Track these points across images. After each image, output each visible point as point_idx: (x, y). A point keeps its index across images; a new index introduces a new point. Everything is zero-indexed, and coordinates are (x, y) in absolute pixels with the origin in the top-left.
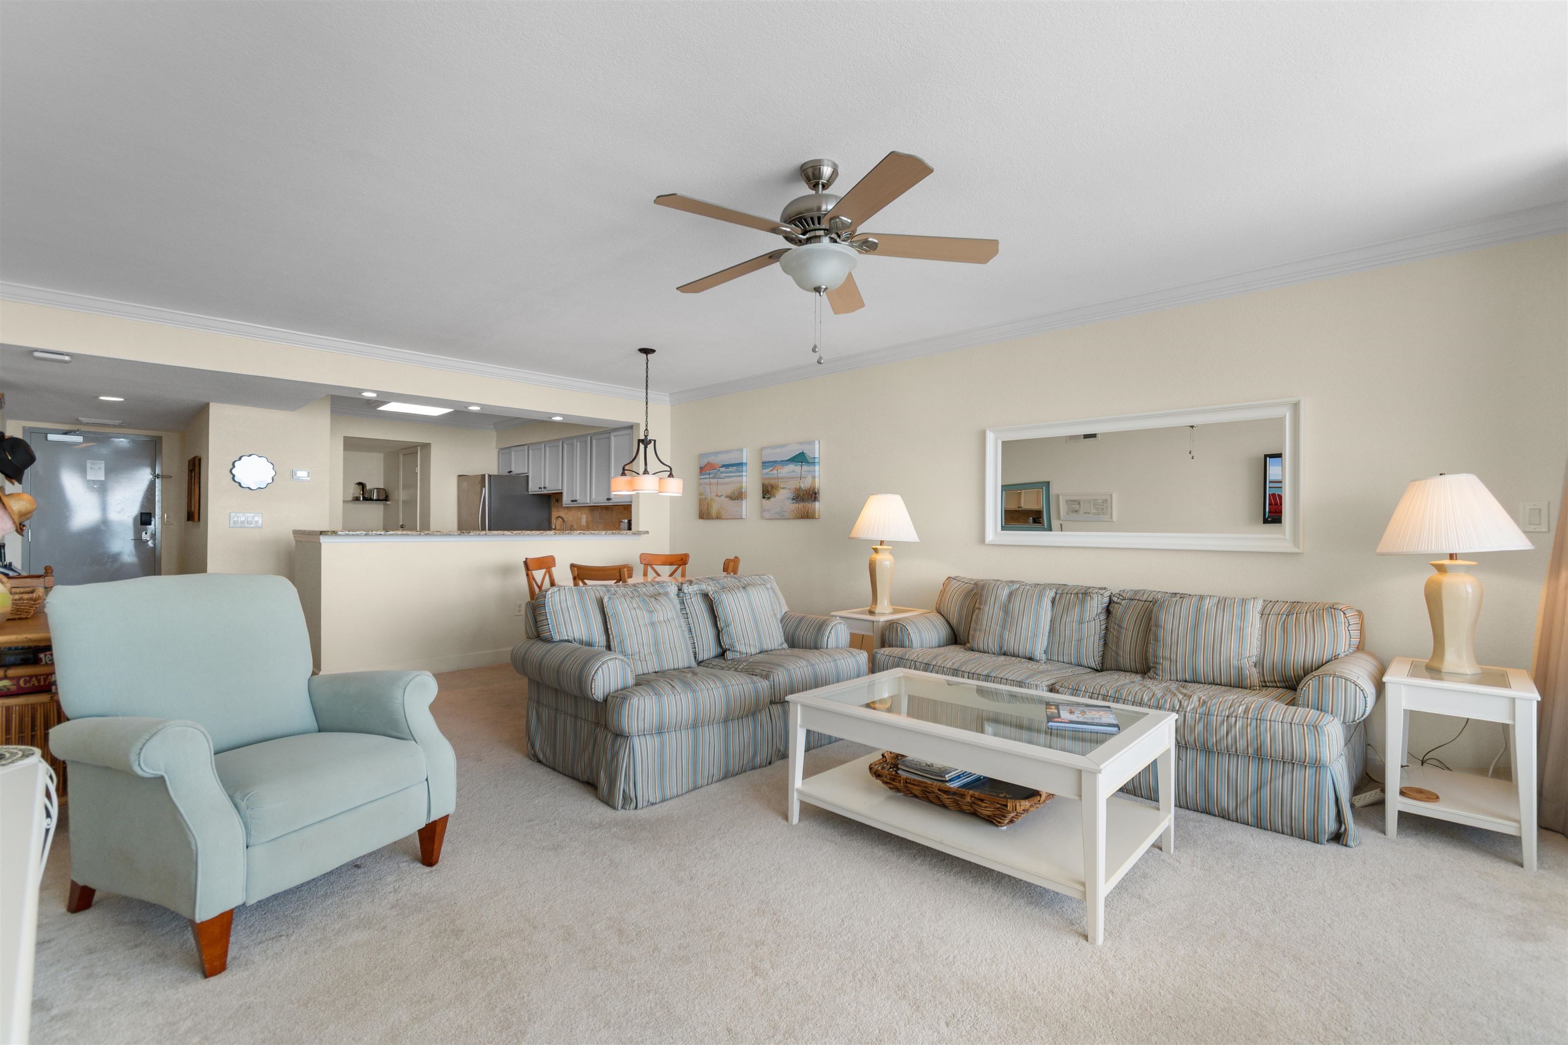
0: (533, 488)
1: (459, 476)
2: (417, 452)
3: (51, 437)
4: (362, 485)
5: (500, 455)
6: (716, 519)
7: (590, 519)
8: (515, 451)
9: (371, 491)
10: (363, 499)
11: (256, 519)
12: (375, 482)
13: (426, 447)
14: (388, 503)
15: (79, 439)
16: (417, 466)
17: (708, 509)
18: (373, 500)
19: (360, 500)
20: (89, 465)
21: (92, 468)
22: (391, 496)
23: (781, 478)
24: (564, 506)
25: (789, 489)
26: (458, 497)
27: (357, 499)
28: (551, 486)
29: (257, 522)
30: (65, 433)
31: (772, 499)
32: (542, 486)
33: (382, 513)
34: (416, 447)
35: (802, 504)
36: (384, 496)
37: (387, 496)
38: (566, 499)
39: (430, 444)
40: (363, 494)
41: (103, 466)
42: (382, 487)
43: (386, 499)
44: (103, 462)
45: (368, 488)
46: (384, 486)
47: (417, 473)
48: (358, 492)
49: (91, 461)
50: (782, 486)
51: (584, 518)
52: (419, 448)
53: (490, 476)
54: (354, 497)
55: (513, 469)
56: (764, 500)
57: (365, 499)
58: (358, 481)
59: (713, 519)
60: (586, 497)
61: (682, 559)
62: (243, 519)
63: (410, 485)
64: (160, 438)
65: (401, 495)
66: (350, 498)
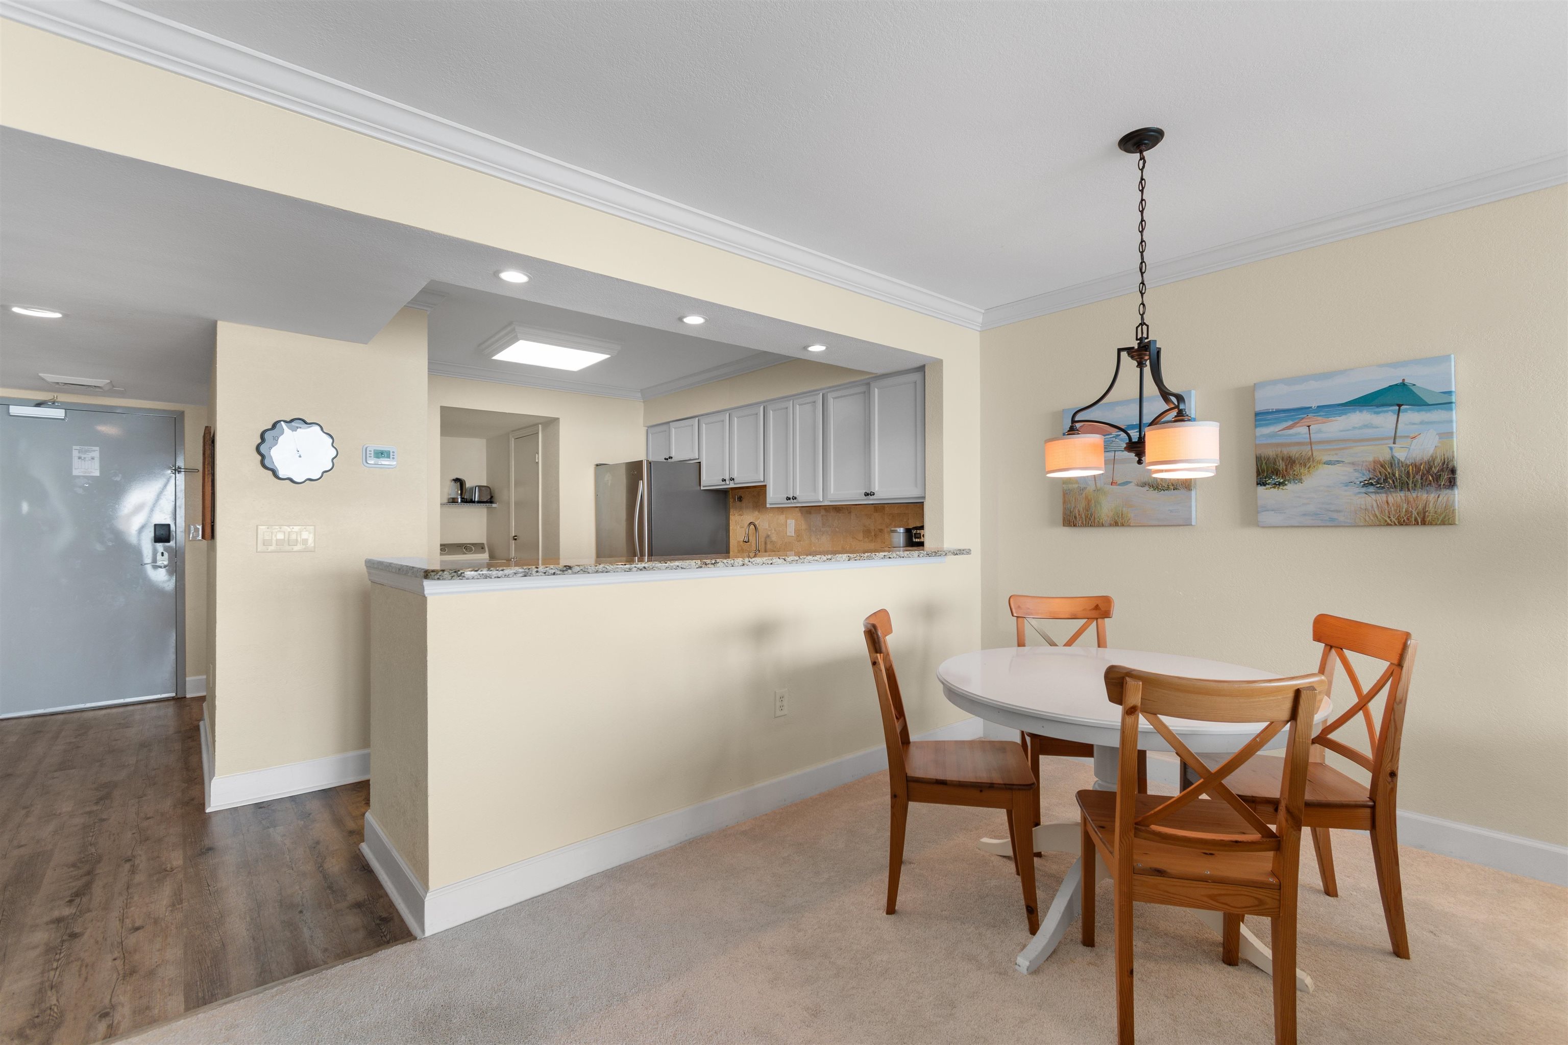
0: (711, 479)
1: (597, 465)
2: (538, 433)
3: (14, 410)
4: (460, 482)
5: (650, 435)
6: (1111, 525)
7: (804, 527)
8: (675, 428)
9: (472, 489)
10: (462, 501)
11: (305, 535)
12: (475, 478)
13: (551, 423)
14: (494, 505)
15: (59, 413)
16: (538, 453)
17: (1088, 508)
18: (474, 502)
19: (457, 502)
20: (75, 454)
21: (80, 458)
22: (497, 496)
23: (1320, 442)
24: (768, 506)
25: (1353, 464)
26: (597, 496)
27: (453, 501)
28: (744, 476)
29: (305, 541)
30: (39, 404)
31: (1290, 487)
32: (727, 478)
33: (484, 520)
34: (537, 425)
35: (1402, 494)
36: (489, 497)
37: (492, 497)
38: (773, 496)
39: (558, 419)
40: (461, 494)
41: (96, 454)
42: (485, 485)
43: (491, 501)
44: (98, 448)
45: (467, 486)
46: (487, 482)
47: (538, 463)
48: (455, 492)
49: (78, 447)
50: (1325, 458)
51: (792, 525)
52: (540, 426)
53: (649, 463)
54: (449, 499)
55: (673, 455)
56: (1261, 489)
57: (464, 501)
58: (454, 477)
59: (1103, 525)
60: (815, 489)
61: (1097, 607)
62: (280, 536)
63: (528, 479)
64: (182, 414)
65: (511, 495)
66: (446, 501)
